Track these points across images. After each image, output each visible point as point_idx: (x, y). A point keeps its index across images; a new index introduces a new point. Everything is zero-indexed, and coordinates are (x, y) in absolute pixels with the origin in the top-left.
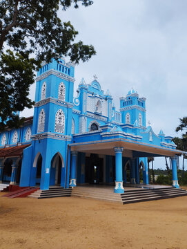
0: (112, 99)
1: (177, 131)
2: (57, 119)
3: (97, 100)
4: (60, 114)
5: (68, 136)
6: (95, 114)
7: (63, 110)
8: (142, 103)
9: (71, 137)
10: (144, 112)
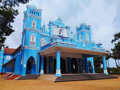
0: (69, 28)
1: (112, 42)
2: (31, 39)
3: (60, 28)
4: (33, 36)
5: (38, 47)
6: (59, 36)
7: (35, 34)
8: (88, 28)
9: (39, 48)
10: (90, 33)
